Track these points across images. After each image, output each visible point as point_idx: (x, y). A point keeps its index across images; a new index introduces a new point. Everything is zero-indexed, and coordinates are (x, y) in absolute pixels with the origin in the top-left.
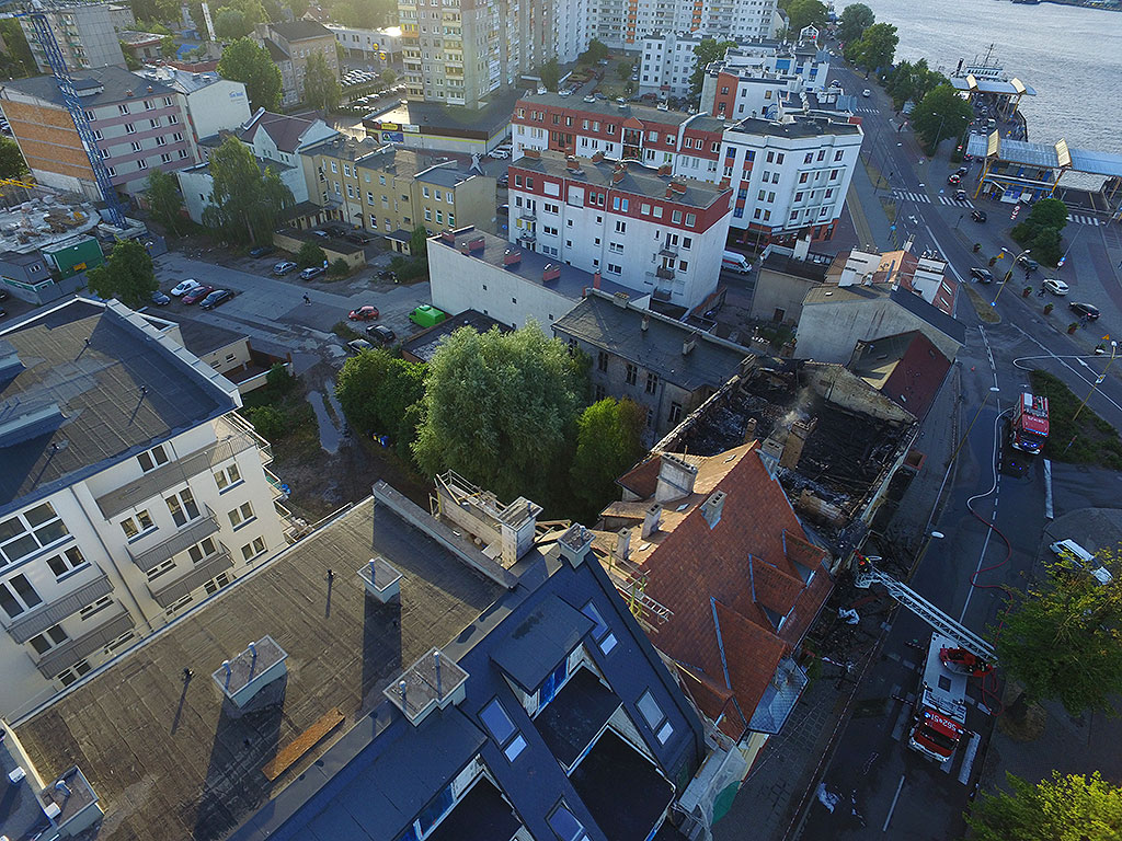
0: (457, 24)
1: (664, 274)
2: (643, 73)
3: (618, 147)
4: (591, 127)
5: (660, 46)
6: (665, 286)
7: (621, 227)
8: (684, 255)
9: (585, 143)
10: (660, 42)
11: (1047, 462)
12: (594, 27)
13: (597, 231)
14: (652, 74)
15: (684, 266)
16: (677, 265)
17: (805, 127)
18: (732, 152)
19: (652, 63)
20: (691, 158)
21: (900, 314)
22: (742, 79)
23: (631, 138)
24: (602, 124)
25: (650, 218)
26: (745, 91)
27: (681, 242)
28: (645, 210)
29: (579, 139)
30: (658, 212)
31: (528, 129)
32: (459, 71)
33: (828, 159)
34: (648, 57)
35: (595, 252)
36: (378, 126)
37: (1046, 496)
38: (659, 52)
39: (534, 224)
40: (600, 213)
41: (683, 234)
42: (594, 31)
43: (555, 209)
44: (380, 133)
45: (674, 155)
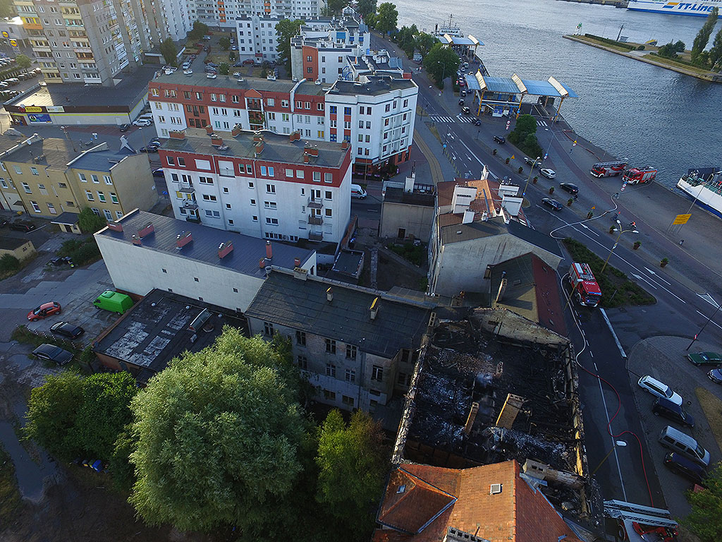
0: (78, 17)
1: (314, 220)
2: (240, 45)
3: (245, 113)
4: (218, 99)
5: (249, 25)
6: (317, 229)
7: (271, 189)
8: (328, 204)
9: (216, 112)
10: (248, 22)
11: (602, 310)
12: (193, 11)
13: (252, 194)
14: (247, 45)
15: (329, 212)
16: (323, 213)
17: (378, 84)
18: (334, 109)
19: (246, 37)
20: (303, 116)
21: (517, 243)
22: (320, 50)
23: (254, 105)
24: (227, 95)
25: (295, 180)
26: (324, 58)
27: (323, 195)
28: (289, 173)
29: (210, 109)
30: (300, 174)
31: (164, 105)
32: (89, 56)
33: (399, 107)
34: (241, 33)
35: (254, 210)
36: (22, 110)
37: (615, 339)
38: (249, 30)
39: (194, 195)
40: (251, 180)
41: (324, 189)
42: (194, 14)
43: (210, 181)
44: (25, 115)
45: (290, 115)
